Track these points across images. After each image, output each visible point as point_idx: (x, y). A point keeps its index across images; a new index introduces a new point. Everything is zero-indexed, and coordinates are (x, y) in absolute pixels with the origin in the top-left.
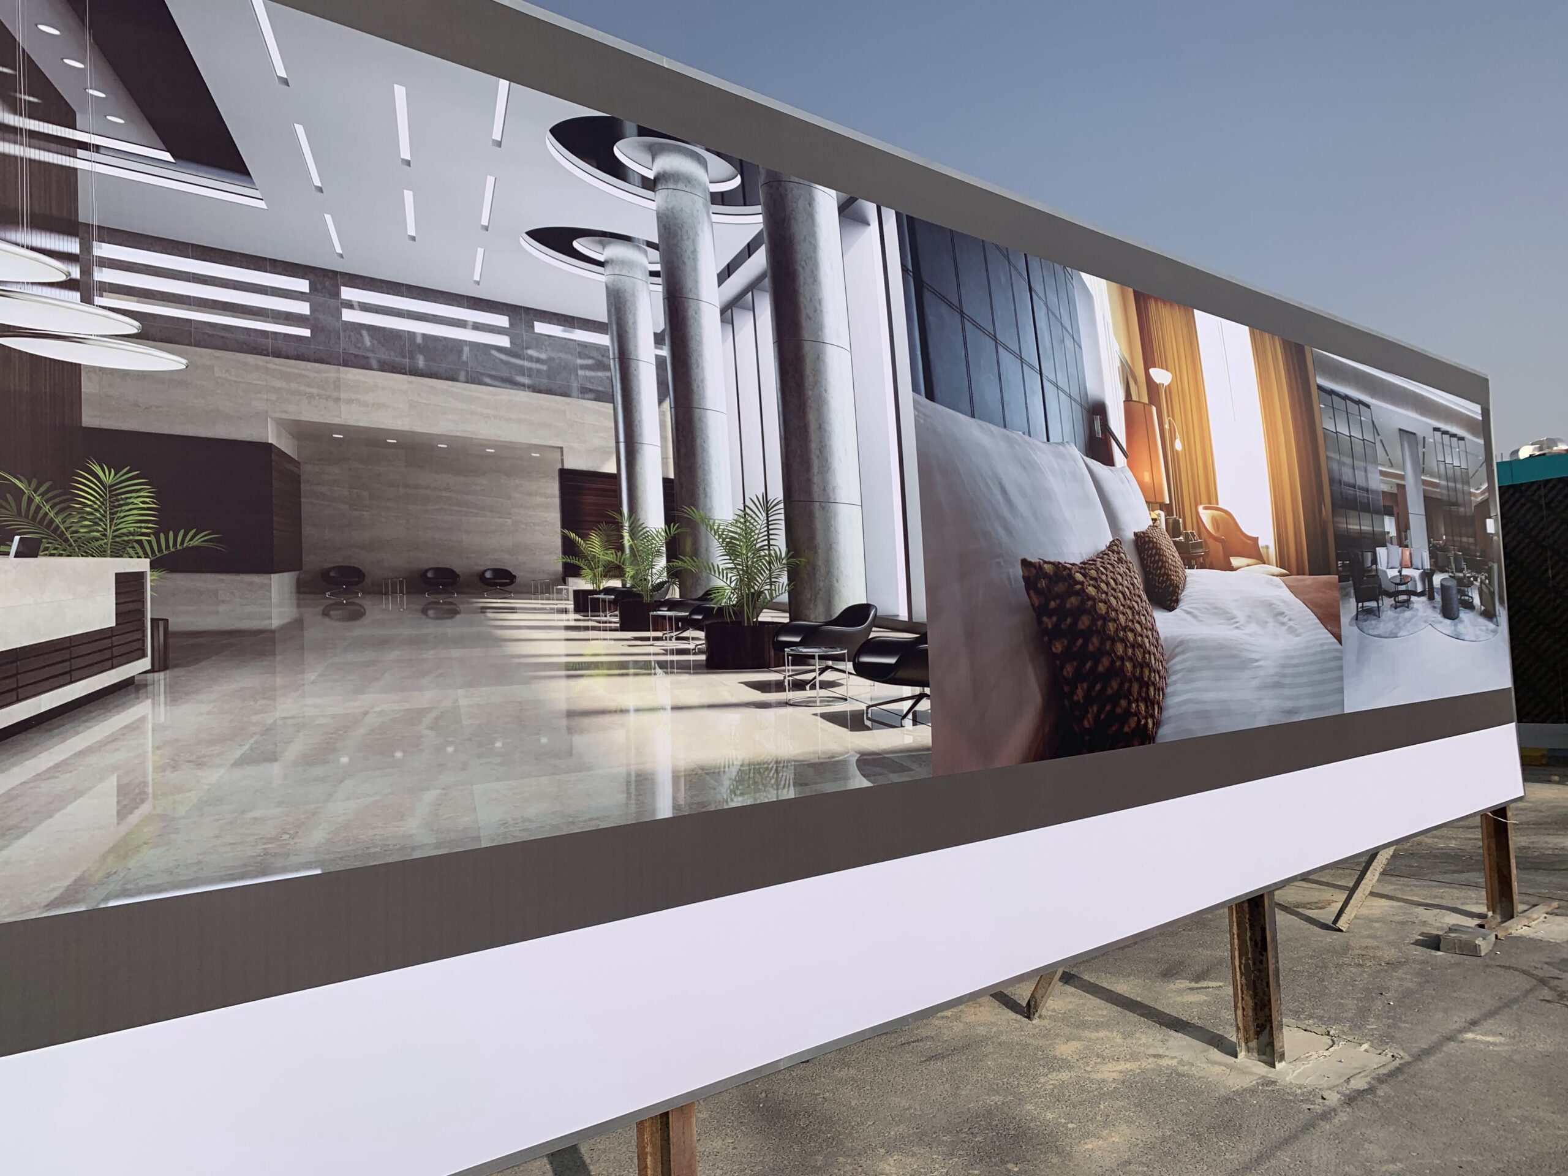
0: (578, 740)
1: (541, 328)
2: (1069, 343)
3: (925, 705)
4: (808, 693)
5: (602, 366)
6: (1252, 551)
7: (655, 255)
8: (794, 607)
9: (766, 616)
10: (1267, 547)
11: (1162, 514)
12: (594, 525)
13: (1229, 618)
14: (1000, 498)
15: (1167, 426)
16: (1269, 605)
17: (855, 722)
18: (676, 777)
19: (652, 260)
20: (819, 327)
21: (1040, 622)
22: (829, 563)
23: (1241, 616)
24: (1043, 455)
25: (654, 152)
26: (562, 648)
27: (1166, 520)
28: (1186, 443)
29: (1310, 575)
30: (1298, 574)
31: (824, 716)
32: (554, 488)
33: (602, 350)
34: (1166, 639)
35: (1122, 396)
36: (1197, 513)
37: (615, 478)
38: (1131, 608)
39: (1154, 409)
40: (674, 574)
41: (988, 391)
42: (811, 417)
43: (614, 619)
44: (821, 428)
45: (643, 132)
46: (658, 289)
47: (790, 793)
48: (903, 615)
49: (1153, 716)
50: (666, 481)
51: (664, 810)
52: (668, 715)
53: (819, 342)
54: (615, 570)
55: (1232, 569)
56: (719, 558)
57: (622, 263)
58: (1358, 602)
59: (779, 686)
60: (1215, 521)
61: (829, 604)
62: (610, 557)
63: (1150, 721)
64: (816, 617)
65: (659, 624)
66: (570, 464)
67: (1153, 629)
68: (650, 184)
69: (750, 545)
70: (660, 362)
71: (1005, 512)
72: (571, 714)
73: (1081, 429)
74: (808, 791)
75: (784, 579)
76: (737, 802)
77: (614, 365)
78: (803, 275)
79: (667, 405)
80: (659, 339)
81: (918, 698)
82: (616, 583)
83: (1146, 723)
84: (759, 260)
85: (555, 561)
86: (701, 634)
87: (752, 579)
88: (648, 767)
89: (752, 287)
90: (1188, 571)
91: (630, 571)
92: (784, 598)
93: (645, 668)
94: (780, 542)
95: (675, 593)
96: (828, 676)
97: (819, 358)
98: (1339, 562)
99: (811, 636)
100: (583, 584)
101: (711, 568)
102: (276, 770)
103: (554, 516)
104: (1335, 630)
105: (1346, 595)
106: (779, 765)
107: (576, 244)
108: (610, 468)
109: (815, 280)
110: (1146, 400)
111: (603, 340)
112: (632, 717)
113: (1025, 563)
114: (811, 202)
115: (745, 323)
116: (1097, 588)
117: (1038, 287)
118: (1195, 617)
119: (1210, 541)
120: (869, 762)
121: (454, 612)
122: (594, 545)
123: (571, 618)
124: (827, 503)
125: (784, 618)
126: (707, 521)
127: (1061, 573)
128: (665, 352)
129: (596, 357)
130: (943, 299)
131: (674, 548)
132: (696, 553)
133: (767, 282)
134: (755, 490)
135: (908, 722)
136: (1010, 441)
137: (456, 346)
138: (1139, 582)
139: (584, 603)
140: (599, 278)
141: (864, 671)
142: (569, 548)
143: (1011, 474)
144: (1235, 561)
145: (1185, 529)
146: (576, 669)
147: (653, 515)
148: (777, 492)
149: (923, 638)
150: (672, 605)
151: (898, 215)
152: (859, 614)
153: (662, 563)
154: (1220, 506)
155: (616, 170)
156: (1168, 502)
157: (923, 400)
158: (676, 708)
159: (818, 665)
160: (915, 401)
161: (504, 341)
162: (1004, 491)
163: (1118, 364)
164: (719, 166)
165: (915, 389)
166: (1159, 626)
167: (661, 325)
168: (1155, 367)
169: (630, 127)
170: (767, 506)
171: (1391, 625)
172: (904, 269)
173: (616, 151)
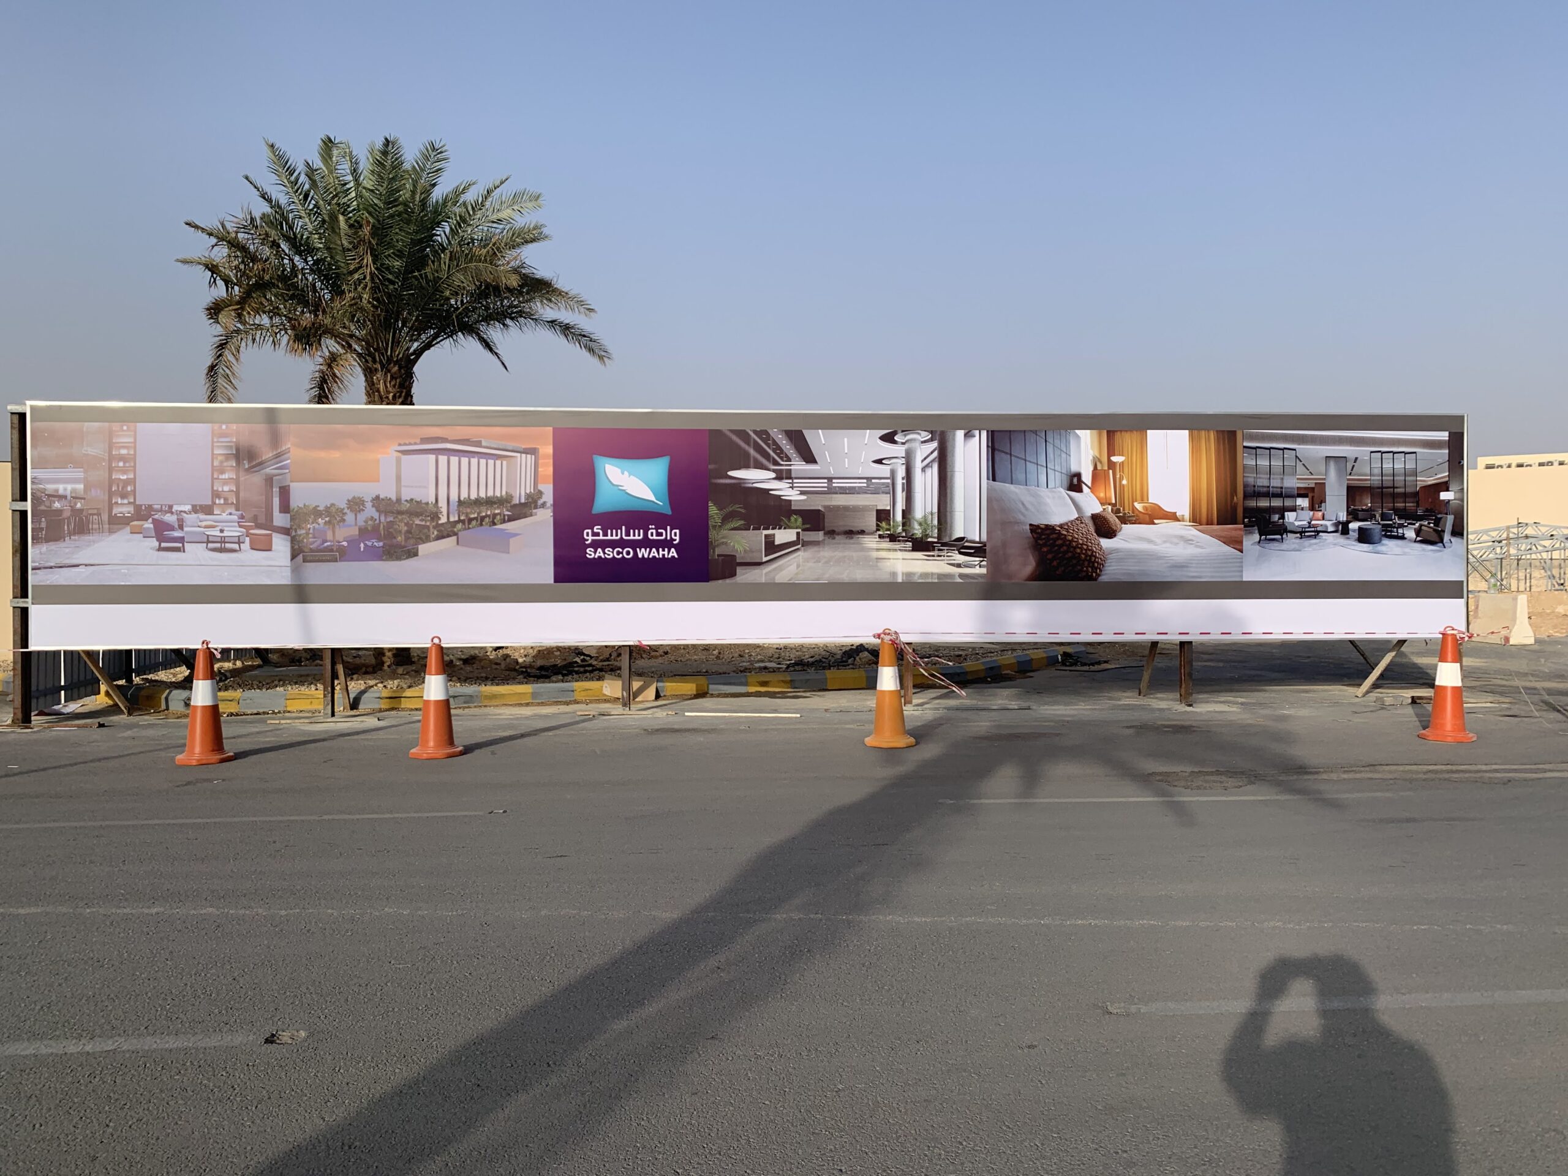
0: (879, 564)
1: (873, 481)
2: (1064, 455)
3: (984, 563)
4: (942, 558)
5: (888, 487)
6: (1173, 517)
7: (904, 459)
8: (939, 537)
9: (929, 540)
10: (1183, 516)
11: (1110, 507)
12: (883, 520)
13: (1150, 541)
14: (1021, 506)
15: (1118, 476)
16: (1182, 537)
17: (959, 566)
18: (903, 574)
19: (903, 461)
20: (953, 467)
21: (1036, 541)
22: (951, 527)
23: (1158, 541)
24: (1043, 491)
25: (905, 435)
26: (875, 545)
27: (1112, 510)
28: (1131, 481)
29: (1218, 524)
30: (1207, 525)
31: (948, 564)
32: (875, 513)
33: (888, 483)
34: (1106, 548)
35: (1091, 468)
36: (1133, 505)
37: (890, 510)
38: (1087, 538)
39: (1111, 471)
40: (903, 530)
41: (1019, 475)
42: (948, 491)
43: (888, 540)
44: (952, 493)
45: (903, 431)
46: (904, 467)
47: (936, 581)
48: (977, 539)
49: (1096, 573)
50: (903, 511)
51: (900, 580)
52: (901, 561)
53: (953, 471)
54: (889, 530)
55: (1155, 524)
56: (917, 526)
57: (894, 463)
58: (1261, 536)
59: (933, 556)
60: (1145, 508)
61: (950, 536)
62: (888, 527)
63: (1094, 574)
64: (946, 540)
65: (899, 541)
66: (879, 508)
67: (1098, 545)
68: (903, 443)
69: (926, 523)
70: (903, 484)
71: (1023, 510)
72: (877, 559)
73: (1066, 483)
74: (941, 581)
75: (936, 531)
76: (920, 581)
77: (891, 486)
78: (949, 455)
79: (904, 493)
80: (903, 479)
81: (982, 561)
82: (889, 532)
83: (1092, 575)
84: (936, 454)
85: (874, 528)
86: (911, 543)
87: (926, 531)
88: (895, 571)
89: (932, 461)
90: (1123, 525)
91: (892, 530)
92: (936, 535)
93: (896, 550)
94: (936, 522)
95: (904, 534)
96: (949, 554)
97: (952, 476)
98: (1246, 520)
99: (944, 544)
100: (881, 533)
101: (914, 529)
102: (820, 564)
103: (875, 519)
104: (1239, 547)
105: (1251, 533)
106: (932, 574)
107: (883, 462)
108: (888, 508)
109: (953, 455)
110: (1106, 468)
111: (889, 481)
112: (892, 560)
113: (1031, 525)
114: (954, 435)
115: (928, 471)
116: (1068, 532)
117: (1050, 439)
118: (1126, 541)
119: (1141, 515)
120: (961, 576)
121: (852, 538)
122: (884, 524)
123: (878, 539)
124: (952, 512)
125: (936, 540)
126: (914, 518)
127: (1049, 528)
128: (905, 481)
129: (887, 485)
130: (1004, 452)
131: (904, 524)
132: (910, 526)
133: (937, 459)
134: (929, 510)
135: (978, 567)
136: (1028, 490)
137: (855, 487)
138: (1092, 529)
139: (880, 536)
140: (888, 468)
141: (961, 553)
142: (878, 525)
143: (1027, 499)
144: (1156, 521)
145: (1124, 510)
146: (878, 550)
147: (899, 517)
148: (935, 510)
149: (985, 546)
150: (903, 537)
151: (988, 431)
152: (961, 539)
153: (900, 528)
154: (1150, 501)
155: (895, 442)
156: (1114, 502)
157: (991, 482)
158: (903, 559)
159: (946, 551)
160: (988, 484)
161: (865, 485)
162: (1023, 504)
163: (1091, 458)
164: (924, 434)
165: (988, 479)
166: (1102, 544)
167: (904, 474)
168: (1114, 455)
169: (899, 431)
170: (932, 514)
171: (1296, 546)
172: (988, 446)
173: (896, 438)
